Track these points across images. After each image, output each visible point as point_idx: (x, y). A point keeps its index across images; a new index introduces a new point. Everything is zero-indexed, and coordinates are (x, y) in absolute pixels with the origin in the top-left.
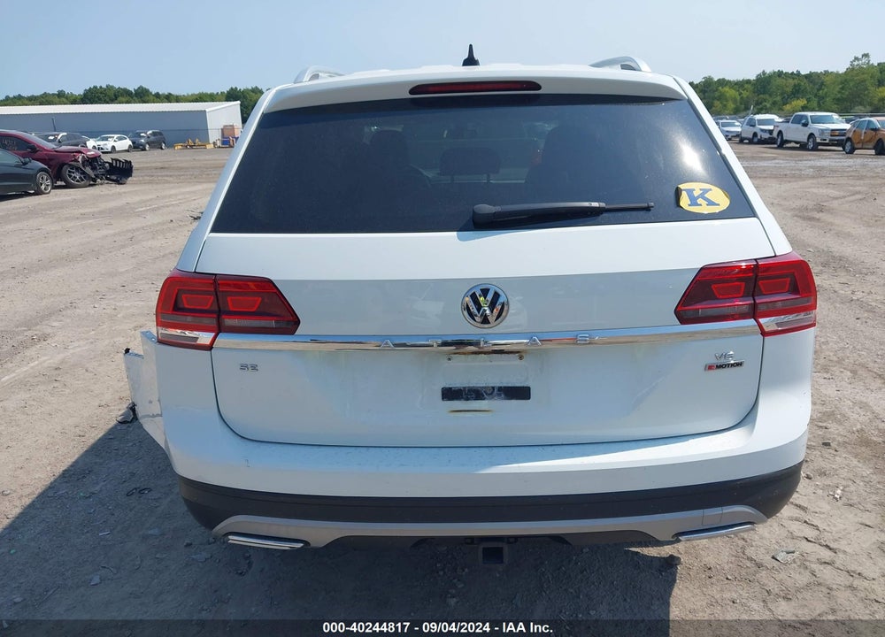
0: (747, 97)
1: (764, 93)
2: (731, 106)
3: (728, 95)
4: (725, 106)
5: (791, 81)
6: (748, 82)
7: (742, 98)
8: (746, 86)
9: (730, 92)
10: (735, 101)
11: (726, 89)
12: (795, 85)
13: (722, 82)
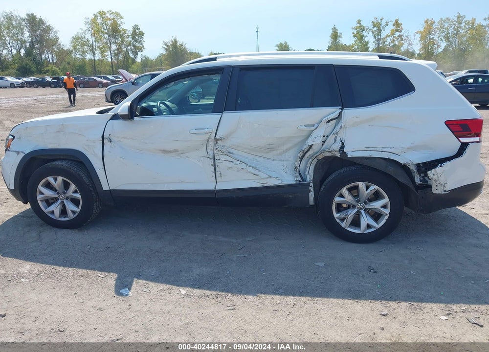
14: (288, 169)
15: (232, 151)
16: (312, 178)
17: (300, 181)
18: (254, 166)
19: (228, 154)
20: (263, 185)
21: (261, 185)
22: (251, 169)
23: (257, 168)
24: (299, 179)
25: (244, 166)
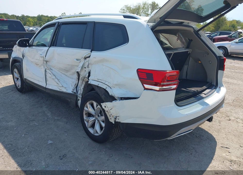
0: (36, 22)
1: (41, 21)
2: (32, 23)
3: (30, 20)
4: (30, 23)
5: (46, 18)
6: (35, 17)
7: (35, 22)
8: (35, 18)
9: (31, 20)
10: (33, 22)
11: (30, 19)
12: (48, 19)
13: (28, 17)
14: (73, 84)
15: (52, 68)
16: (82, 93)
17: (75, 93)
18: (58, 78)
19: (50, 70)
20: (60, 90)
21: (59, 90)
22: (56, 80)
23: (59, 80)
24: (75, 91)
25: (54, 77)
